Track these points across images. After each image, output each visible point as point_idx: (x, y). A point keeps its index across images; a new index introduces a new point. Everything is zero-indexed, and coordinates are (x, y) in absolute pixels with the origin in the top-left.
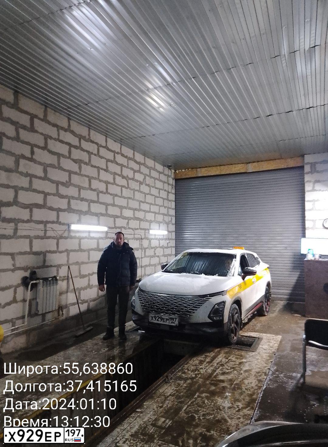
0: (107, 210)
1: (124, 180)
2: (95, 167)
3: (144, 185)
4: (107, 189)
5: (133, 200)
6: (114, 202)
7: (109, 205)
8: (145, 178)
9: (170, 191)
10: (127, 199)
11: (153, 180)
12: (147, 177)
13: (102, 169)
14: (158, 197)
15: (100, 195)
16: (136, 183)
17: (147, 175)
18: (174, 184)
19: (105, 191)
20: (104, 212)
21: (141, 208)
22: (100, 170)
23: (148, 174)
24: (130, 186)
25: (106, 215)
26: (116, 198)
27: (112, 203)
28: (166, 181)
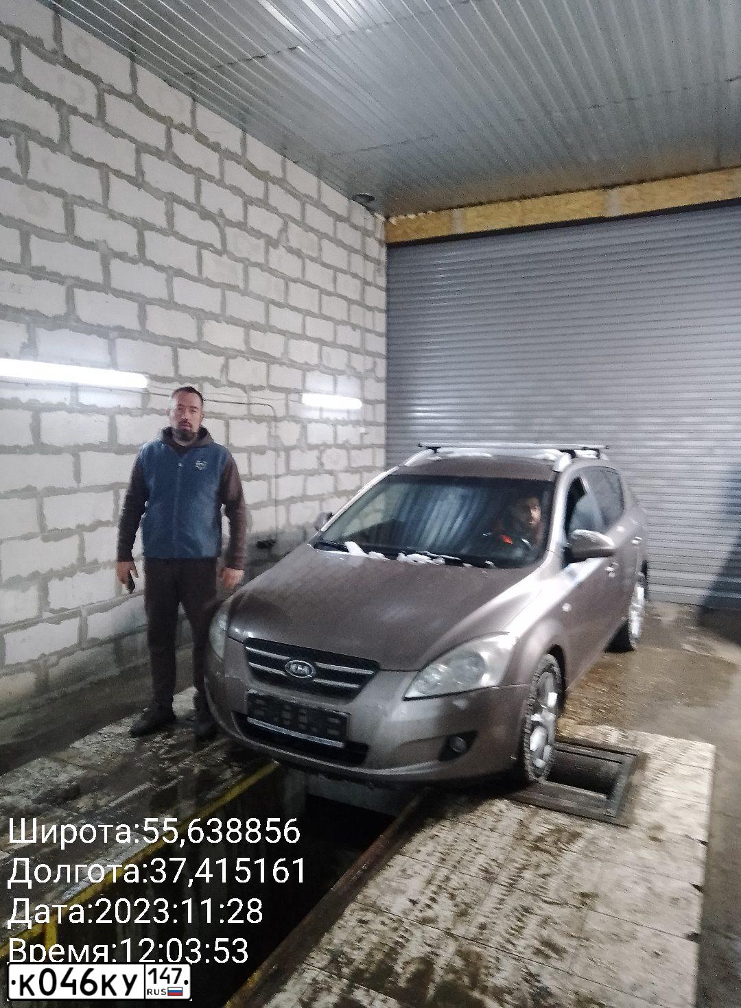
0: (142, 317)
1: (209, 224)
2: (89, 162)
3: (281, 250)
4: (141, 245)
5: (245, 293)
6: (171, 295)
7: (152, 302)
8: (284, 229)
9: (370, 279)
10: (218, 291)
11: (316, 239)
12: (293, 227)
13: (118, 173)
14: (329, 294)
15: (115, 264)
16: (253, 240)
17: (294, 221)
18: (383, 258)
19: (133, 251)
20: (132, 323)
21: (273, 322)
22: (113, 178)
23: (298, 216)
24: (230, 247)
25: (144, 335)
26: (178, 282)
27: (165, 296)
28: (358, 247)
